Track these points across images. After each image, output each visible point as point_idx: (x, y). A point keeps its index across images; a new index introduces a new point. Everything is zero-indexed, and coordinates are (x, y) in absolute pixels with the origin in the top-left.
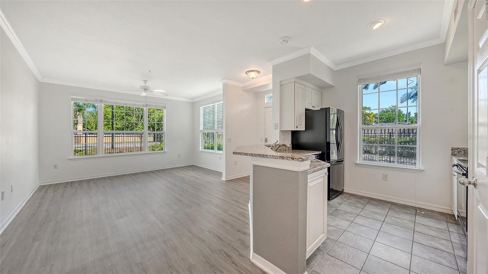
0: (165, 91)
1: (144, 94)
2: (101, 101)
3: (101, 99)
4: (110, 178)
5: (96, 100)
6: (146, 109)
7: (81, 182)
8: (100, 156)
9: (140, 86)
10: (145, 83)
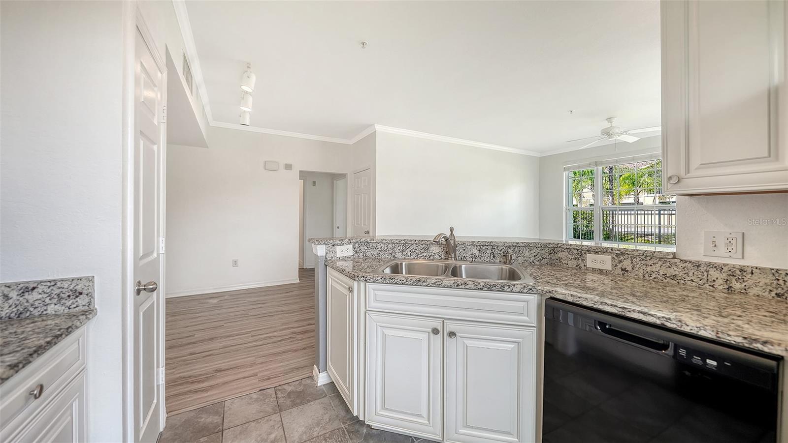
10: (611, 123)
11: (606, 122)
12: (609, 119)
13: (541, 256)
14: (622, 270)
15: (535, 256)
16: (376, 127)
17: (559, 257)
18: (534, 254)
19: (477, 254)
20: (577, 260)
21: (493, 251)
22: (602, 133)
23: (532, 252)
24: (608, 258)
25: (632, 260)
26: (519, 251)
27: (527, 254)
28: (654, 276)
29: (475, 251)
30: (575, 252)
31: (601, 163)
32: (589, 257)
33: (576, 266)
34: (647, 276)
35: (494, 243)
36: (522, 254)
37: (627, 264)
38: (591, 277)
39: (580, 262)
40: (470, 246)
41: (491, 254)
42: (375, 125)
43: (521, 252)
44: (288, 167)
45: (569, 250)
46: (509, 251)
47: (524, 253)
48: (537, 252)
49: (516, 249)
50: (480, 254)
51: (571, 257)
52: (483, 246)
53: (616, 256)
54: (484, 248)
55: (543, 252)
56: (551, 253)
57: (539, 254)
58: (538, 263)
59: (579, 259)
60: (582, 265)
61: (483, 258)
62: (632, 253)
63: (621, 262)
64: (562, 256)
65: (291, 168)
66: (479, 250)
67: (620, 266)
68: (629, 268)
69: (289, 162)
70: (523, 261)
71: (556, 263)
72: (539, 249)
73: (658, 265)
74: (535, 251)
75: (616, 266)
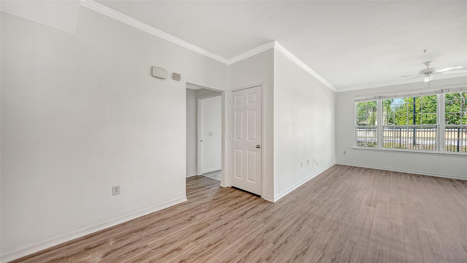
0: (462, 67)
1: (427, 80)
2: (380, 98)
3: (380, 95)
4: (387, 172)
5: (375, 97)
6: (441, 97)
7: (361, 168)
8: (379, 149)
9: (419, 71)
11: (424, 65)
12: (427, 63)
16: (275, 43)
42: (275, 41)
44: (176, 77)
65: (180, 78)
69: (177, 72)
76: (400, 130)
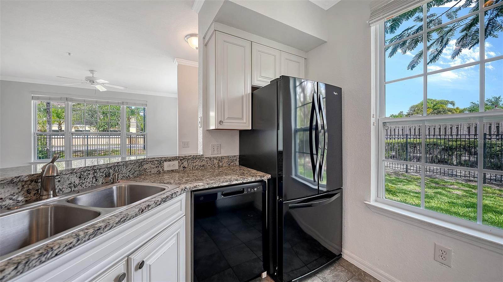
10: (93, 74)
11: (89, 72)
12: (92, 71)
13: (133, 170)
14: (183, 168)
15: (130, 171)
17: (144, 168)
18: (129, 170)
19: (77, 182)
20: (157, 168)
21: (96, 174)
22: (85, 80)
23: (128, 168)
24: (176, 163)
25: (187, 162)
26: (119, 170)
27: (124, 171)
28: (196, 167)
29: (75, 179)
30: (156, 162)
31: (72, 100)
32: (166, 164)
33: (157, 172)
34: (194, 168)
35: (97, 167)
36: (121, 172)
37: (185, 164)
38: (167, 177)
39: (160, 168)
40: (68, 175)
41: (93, 178)
43: (120, 170)
45: (152, 162)
46: (110, 171)
47: (122, 170)
48: (131, 168)
49: (116, 168)
50: (81, 181)
51: (153, 166)
52: (84, 172)
53: (180, 161)
54: (85, 174)
55: (135, 166)
56: (140, 167)
57: (133, 169)
58: (132, 176)
59: (159, 167)
60: (161, 170)
61: (85, 184)
62: (188, 158)
63: (183, 163)
64: (147, 167)
66: (80, 177)
67: (182, 166)
68: (186, 166)
70: (121, 178)
71: (142, 173)
72: (132, 165)
73: (198, 162)
74: (130, 167)
75: (180, 166)
76: (87, 137)
